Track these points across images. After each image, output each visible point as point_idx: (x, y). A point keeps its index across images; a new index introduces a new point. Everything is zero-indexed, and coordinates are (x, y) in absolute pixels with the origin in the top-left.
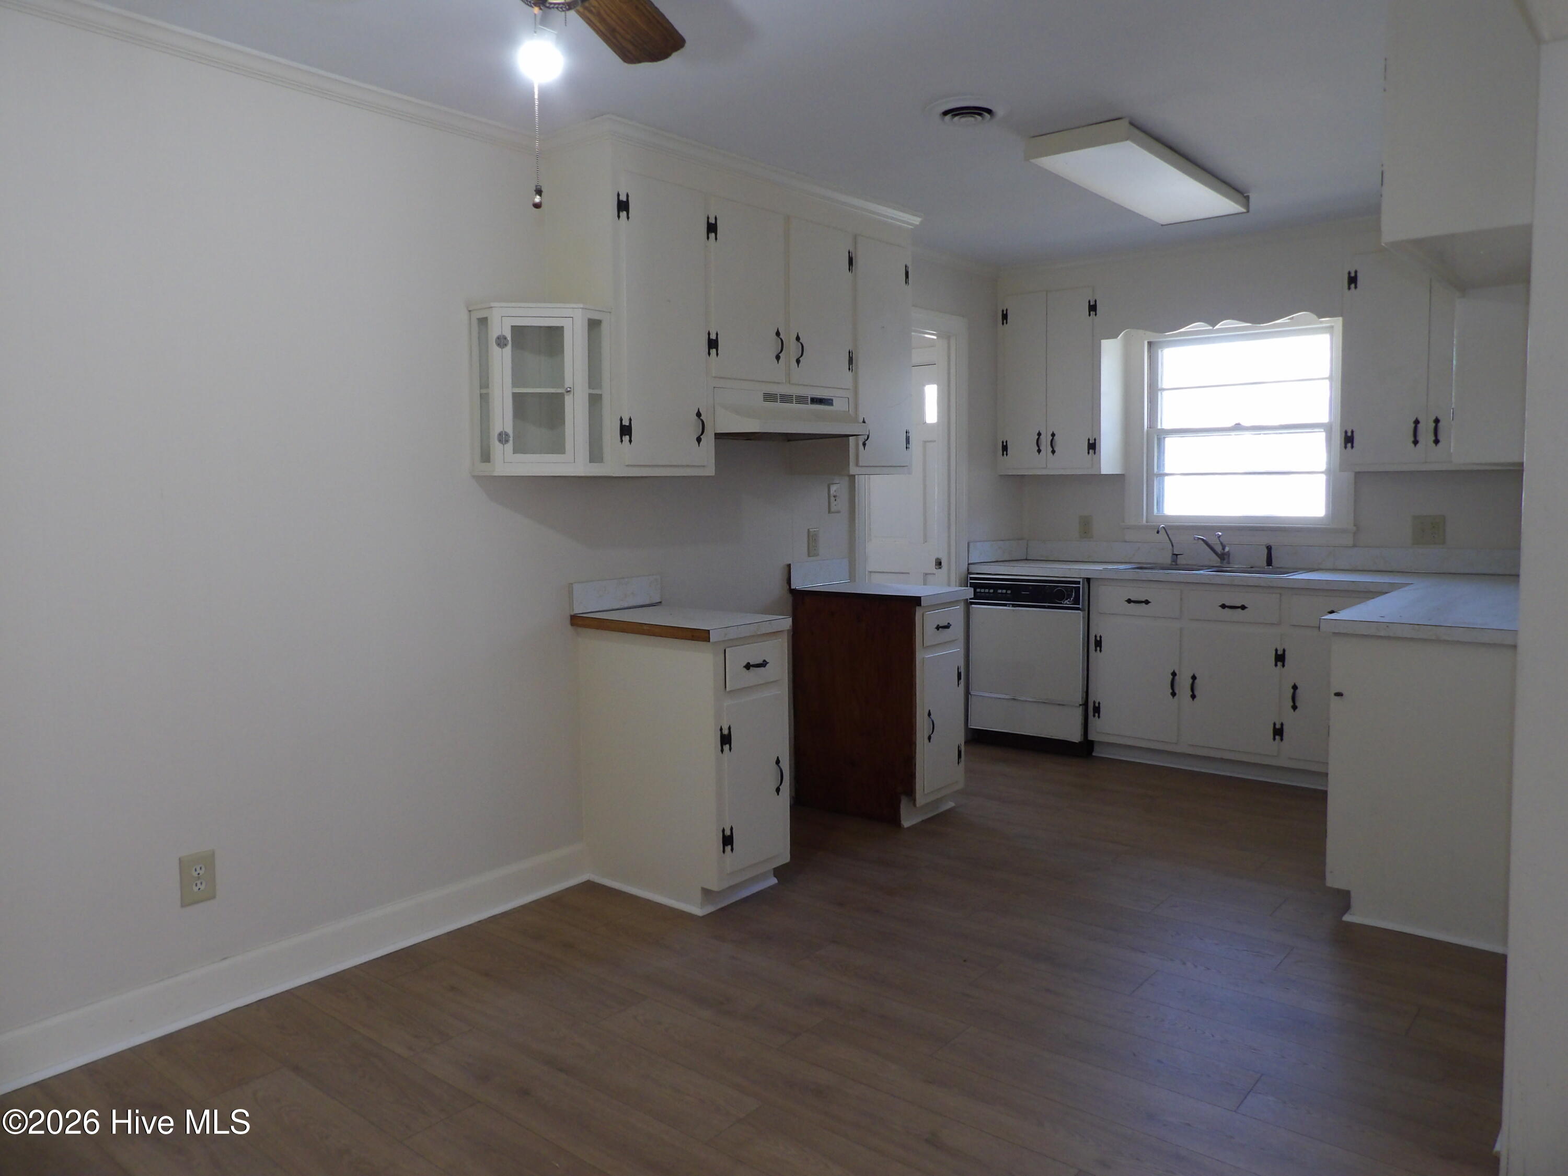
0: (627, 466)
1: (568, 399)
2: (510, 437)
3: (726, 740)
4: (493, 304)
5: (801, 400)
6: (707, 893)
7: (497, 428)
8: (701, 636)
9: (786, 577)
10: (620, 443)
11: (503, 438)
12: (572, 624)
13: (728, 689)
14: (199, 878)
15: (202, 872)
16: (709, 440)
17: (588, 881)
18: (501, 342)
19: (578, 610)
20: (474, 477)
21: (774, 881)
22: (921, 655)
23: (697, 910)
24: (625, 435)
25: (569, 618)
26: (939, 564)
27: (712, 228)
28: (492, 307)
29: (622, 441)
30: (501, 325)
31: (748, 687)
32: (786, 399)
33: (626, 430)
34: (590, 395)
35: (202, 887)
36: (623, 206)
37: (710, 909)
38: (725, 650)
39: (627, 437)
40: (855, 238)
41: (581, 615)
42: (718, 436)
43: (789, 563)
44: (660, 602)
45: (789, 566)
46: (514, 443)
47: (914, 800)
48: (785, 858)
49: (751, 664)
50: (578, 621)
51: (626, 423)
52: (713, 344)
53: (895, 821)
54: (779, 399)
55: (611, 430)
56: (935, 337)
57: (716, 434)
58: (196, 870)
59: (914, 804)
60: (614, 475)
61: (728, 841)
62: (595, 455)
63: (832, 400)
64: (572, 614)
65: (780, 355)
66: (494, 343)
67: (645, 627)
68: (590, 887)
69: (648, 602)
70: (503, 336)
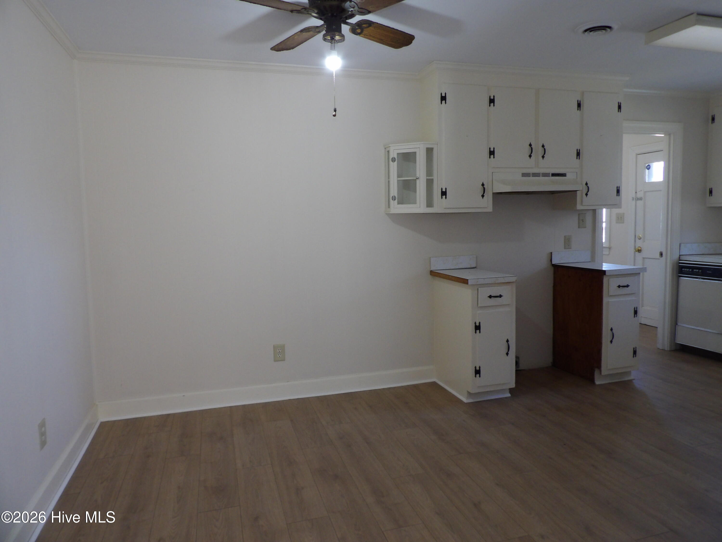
0: (445, 208)
1: (418, 181)
2: (396, 198)
3: (478, 328)
4: (390, 145)
5: (545, 175)
6: (470, 394)
7: (391, 195)
8: (465, 281)
9: (550, 258)
10: (441, 199)
11: (394, 198)
12: (431, 274)
13: (479, 306)
14: (279, 353)
15: (280, 351)
16: (489, 196)
17: (434, 382)
18: (393, 160)
19: (433, 268)
20: (386, 214)
21: (509, 395)
22: (606, 300)
23: (465, 400)
24: (444, 195)
25: (430, 272)
26: (661, 254)
27: (492, 101)
28: (390, 146)
29: (442, 198)
30: (394, 154)
31: (491, 306)
32: (535, 175)
33: (444, 193)
34: (427, 180)
35: (281, 356)
36: (443, 98)
37: (471, 401)
38: (478, 289)
39: (445, 196)
40: (583, 93)
41: (434, 271)
42: (494, 194)
43: (551, 252)
44: (476, 267)
45: (551, 253)
46: (398, 200)
47: (601, 371)
48: (513, 385)
49: (492, 296)
50: (433, 274)
51: (444, 190)
52: (492, 153)
53: (592, 381)
54: (531, 174)
55: (437, 193)
56: (663, 135)
57: (493, 193)
58: (278, 350)
59: (601, 374)
60: (438, 212)
61: (478, 372)
62: (430, 204)
63: (566, 174)
64: (430, 270)
65: (531, 155)
66: (391, 161)
67: (450, 277)
68: (434, 385)
69: (469, 267)
70: (394, 157)
